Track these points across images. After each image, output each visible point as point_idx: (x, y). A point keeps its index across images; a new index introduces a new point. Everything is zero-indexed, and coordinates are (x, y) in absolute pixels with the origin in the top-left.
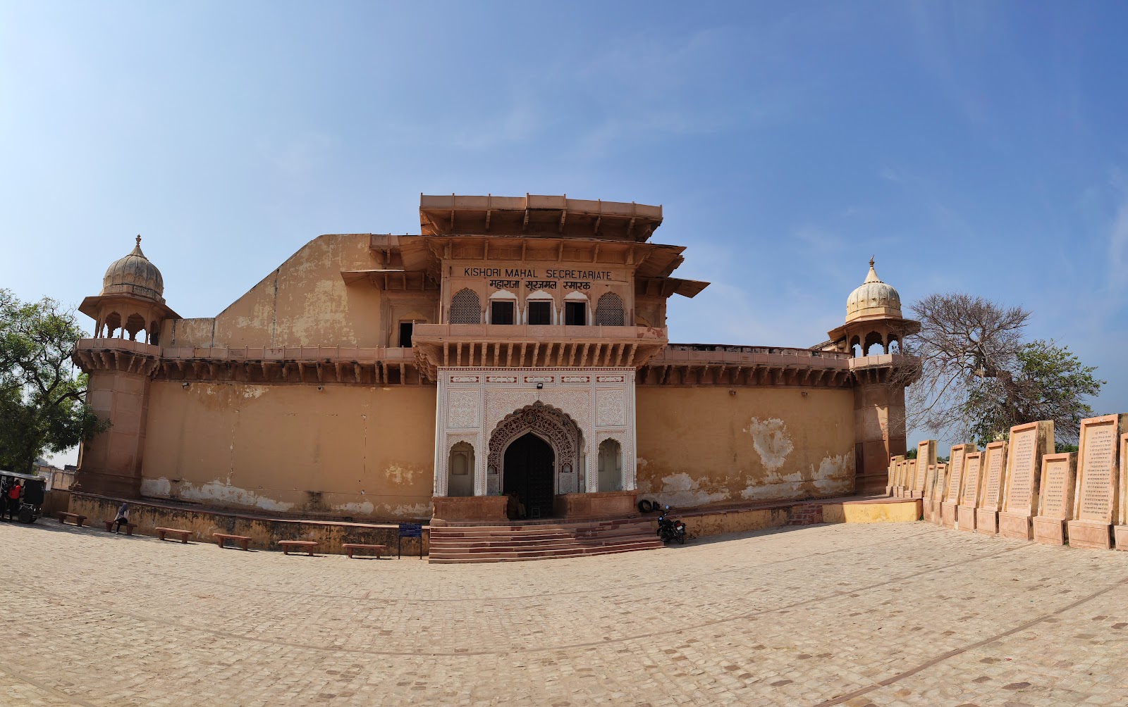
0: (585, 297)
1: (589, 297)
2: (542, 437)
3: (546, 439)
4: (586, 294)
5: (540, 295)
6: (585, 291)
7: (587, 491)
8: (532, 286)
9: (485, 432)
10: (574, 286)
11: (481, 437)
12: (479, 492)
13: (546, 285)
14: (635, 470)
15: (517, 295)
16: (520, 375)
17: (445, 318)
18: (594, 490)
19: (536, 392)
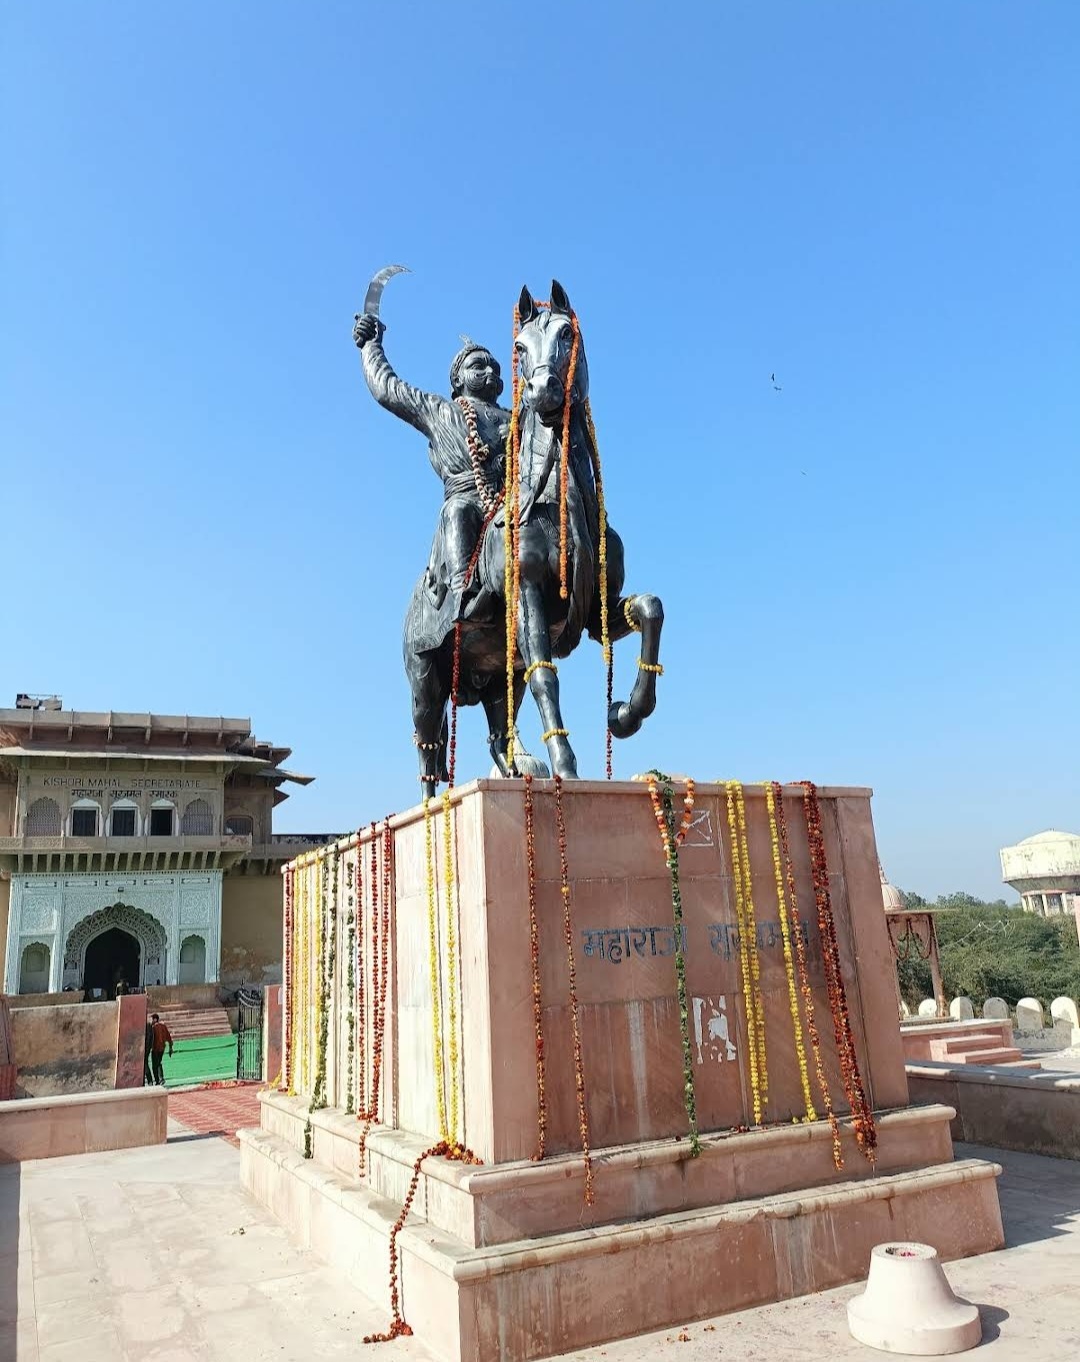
0: (173, 805)
1: (177, 805)
2: (129, 932)
3: (133, 933)
4: (173, 801)
5: (125, 803)
6: (171, 799)
7: (168, 984)
8: (117, 795)
9: (63, 932)
10: (161, 795)
11: (57, 938)
12: (52, 990)
13: (129, 794)
14: (219, 963)
15: (100, 803)
16: (101, 879)
17: (21, 830)
18: (174, 982)
19: (117, 895)
